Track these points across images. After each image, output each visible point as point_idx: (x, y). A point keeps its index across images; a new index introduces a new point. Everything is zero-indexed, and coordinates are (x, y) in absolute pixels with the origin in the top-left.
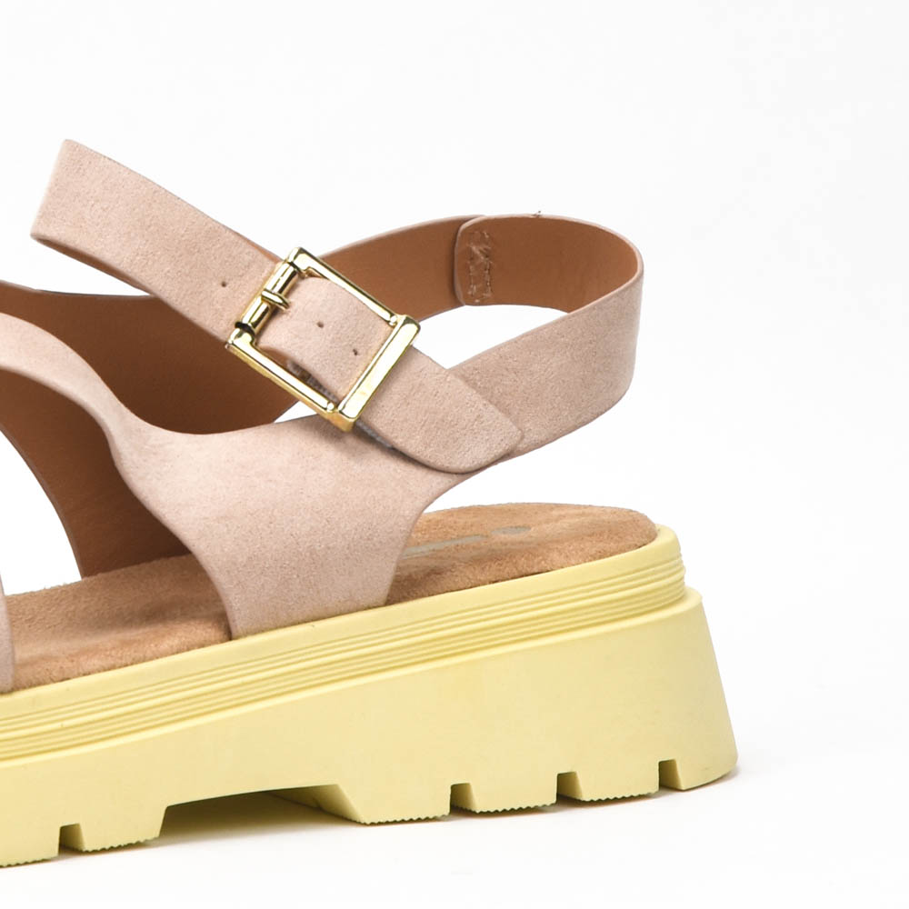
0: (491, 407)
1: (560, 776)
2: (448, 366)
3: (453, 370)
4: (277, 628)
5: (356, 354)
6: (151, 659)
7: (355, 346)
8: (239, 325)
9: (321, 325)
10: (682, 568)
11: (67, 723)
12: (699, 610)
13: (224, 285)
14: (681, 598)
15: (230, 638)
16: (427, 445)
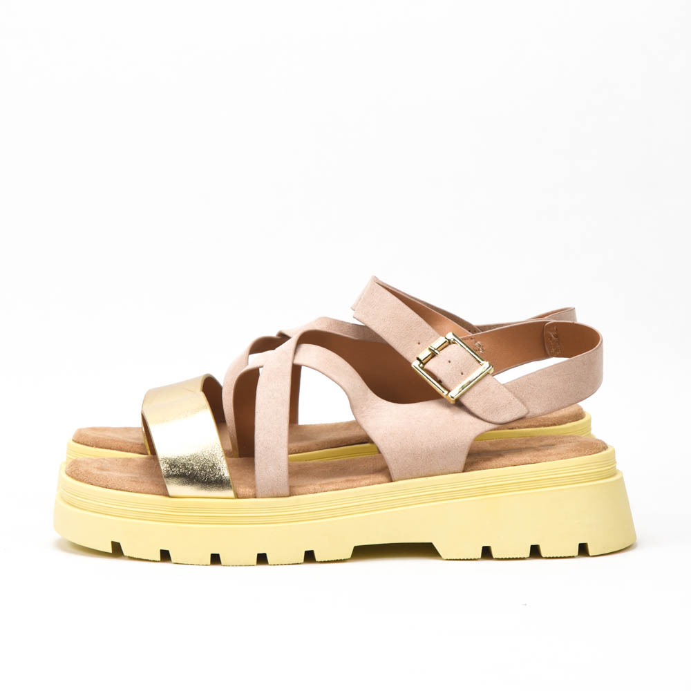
0: (516, 400)
1: (532, 546)
2: (502, 383)
3: (503, 385)
4: (412, 478)
5: (462, 374)
6: (355, 487)
7: (463, 371)
8: (418, 359)
9: (450, 362)
10: (616, 462)
11: (311, 510)
12: (621, 480)
13: (419, 343)
14: (614, 475)
15: (392, 481)
16: (484, 412)
